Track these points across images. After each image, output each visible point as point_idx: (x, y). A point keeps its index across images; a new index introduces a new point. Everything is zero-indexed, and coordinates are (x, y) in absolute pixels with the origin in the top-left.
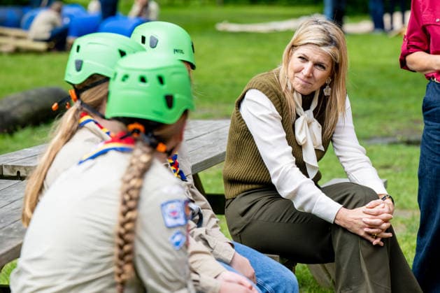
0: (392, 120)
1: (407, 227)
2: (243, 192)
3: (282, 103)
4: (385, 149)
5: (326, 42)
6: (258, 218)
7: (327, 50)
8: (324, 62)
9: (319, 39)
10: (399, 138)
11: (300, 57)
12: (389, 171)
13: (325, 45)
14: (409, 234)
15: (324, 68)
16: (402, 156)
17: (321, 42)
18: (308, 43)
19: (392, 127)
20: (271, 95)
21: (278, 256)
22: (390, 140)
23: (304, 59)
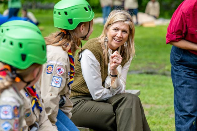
0: (140, 63)
1: (149, 112)
2: (74, 96)
3: (101, 58)
4: (137, 76)
5: (126, 19)
6: (79, 110)
7: (127, 23)
8: (126, 29)
9: (123, 18)
10: (143, 71)
11: (114, 29)
12: (139, 86)
13: (126, 20)
14: (150, 116)
15: (127, 32)
16: (145, 79)
17: (124, 19)
18: (118, 21)
19: (140, 66)
20: (96, 55)
21: (88, 128)
22: (139, 72)
23: (117, 29)
